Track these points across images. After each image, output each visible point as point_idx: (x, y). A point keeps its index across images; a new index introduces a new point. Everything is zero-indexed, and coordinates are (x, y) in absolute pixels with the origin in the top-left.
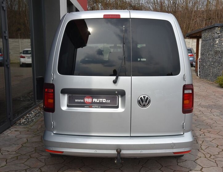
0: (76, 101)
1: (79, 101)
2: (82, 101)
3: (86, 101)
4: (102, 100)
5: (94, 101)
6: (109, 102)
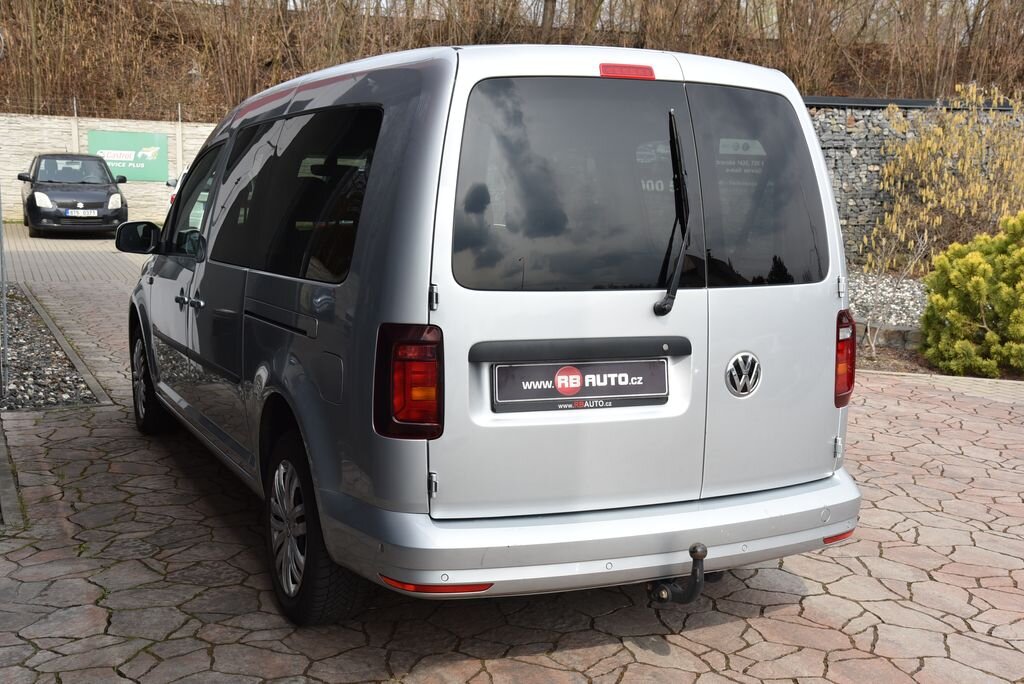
0: (527, 386)
1: (537, 385)
2: (548, 385)
3: (559, 386)
4: (616, 379)
5: (587, 385)
6: (639, 383)
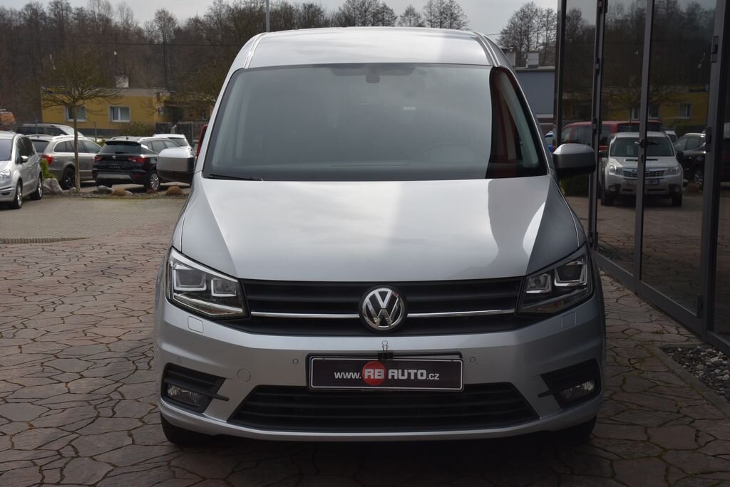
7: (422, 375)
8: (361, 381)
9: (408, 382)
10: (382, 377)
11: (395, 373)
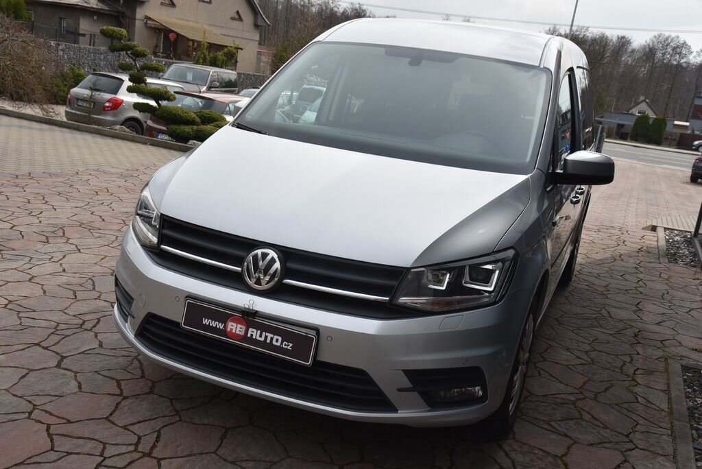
7: (277, 341)
8: (224, 332)
9: (263, 344)
10: (242, 333)
11: (254, 333)
